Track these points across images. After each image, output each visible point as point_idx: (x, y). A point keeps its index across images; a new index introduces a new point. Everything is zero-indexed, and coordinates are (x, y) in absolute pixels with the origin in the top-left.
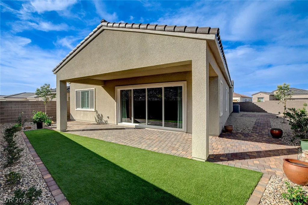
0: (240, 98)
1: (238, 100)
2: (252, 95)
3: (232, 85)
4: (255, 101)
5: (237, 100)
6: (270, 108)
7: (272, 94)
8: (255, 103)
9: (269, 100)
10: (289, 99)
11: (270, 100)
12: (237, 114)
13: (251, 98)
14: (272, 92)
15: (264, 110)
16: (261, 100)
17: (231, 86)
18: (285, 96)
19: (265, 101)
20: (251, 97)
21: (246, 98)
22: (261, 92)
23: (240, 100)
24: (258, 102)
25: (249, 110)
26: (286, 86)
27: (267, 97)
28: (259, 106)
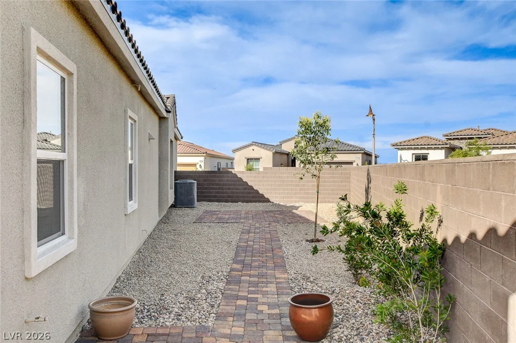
0: (202, 159)
1: (198, 166)
2: (234, 151)
3: (168, 112)
4: (239, 168)
5: (195, 165)
6: (275, 189)
7: (279, 150)
8: (239, 176)
9: (272, 166)
10: (328, 163)
11: (274, 166)
12: (188, 211)
13: (233, 159)
14: (279, 144)
15: (262, 196)
16: (255, 165)
17: (165, 114)
18: (317, 154)
19: (264, 168)
20: (231, 155)
21: (220, 160)
22: (255, 143)
23: (203, 165)
24: (247, 170)
25: (223, 197)
26: (321, 121)
27: (267, 157)
28: (250, 184)
